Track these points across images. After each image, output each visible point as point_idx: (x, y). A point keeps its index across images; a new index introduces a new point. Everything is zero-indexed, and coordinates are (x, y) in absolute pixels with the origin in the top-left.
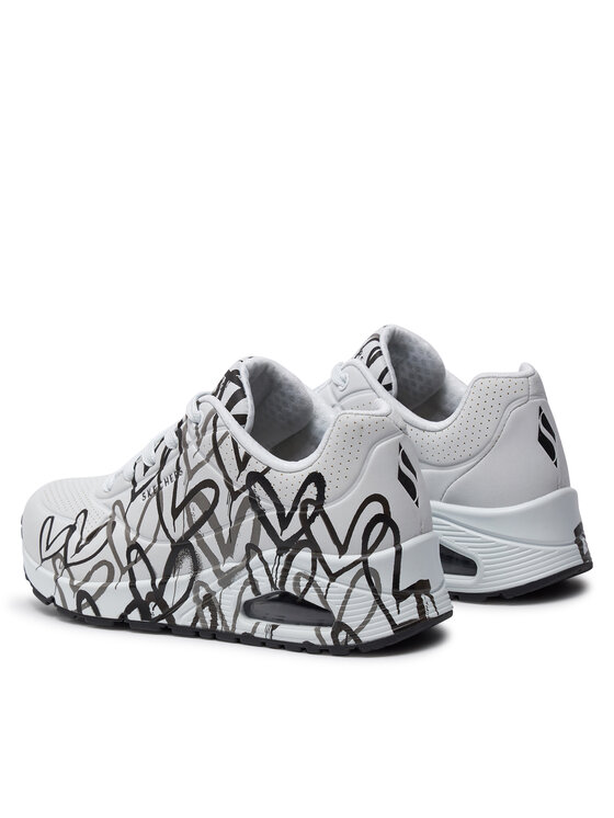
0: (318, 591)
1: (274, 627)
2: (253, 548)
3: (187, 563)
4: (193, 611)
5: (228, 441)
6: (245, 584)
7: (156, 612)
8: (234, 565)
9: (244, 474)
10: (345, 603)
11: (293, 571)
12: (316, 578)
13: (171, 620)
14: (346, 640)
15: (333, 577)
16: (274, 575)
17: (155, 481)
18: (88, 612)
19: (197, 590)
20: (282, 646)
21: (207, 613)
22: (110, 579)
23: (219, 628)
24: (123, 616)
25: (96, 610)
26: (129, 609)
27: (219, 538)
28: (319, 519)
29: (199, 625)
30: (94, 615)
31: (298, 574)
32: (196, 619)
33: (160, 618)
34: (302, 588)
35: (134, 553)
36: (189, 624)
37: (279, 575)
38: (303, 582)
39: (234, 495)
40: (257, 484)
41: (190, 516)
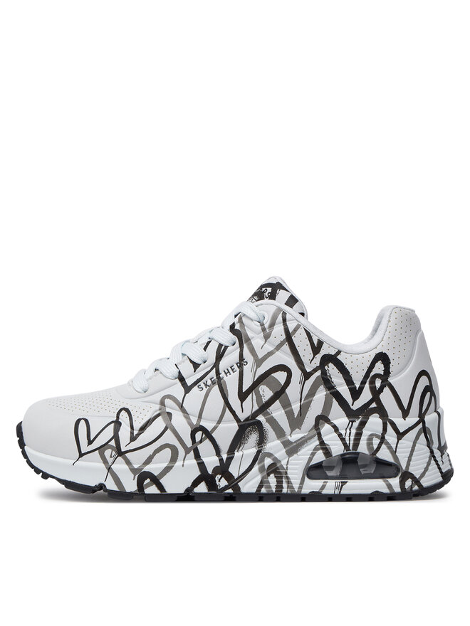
0: (390, 447)
1: (344, 483)
2: (322, 418)
3: (254, 438)
4: (259, 478)
5: (301, 331)
6: (316, 449)
7: (222, 483)
8: (302, 435)
9: (319, 357)
10: (411, 455)
11: (366, 433)
12: (386, 437)
13: (236, 488)
14: (411, 487)
15: (400, 435)
16: (347, 438)
17: (213, 373)
18: (152, 490)
19: (263, 460)
20: (350, 498)
21: (272, 480)
22: (174, 458)
23: (285, 490)
24: (188, 490)
25: (160, 487)
26: (196, 483)
27: (289, 414)
28: (387, 390)
29: (263, 490)
30: (158, 492)
31: (372, 435)
32: (260, 486)
33: (226, 488)
34: (375, 447)
35: (199, 435)
36: (254, 490)
37: (352, 438)
38: (376, 442)
39: (307, 375)
40: (331, 365)
41: (259, 397)
